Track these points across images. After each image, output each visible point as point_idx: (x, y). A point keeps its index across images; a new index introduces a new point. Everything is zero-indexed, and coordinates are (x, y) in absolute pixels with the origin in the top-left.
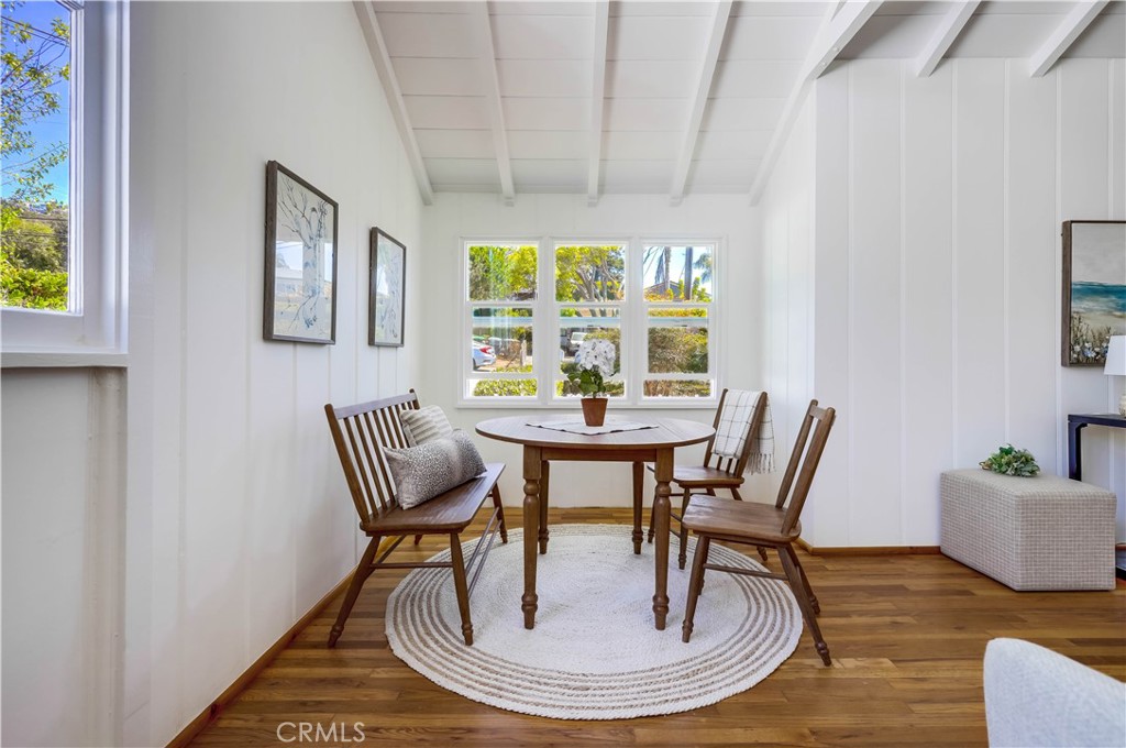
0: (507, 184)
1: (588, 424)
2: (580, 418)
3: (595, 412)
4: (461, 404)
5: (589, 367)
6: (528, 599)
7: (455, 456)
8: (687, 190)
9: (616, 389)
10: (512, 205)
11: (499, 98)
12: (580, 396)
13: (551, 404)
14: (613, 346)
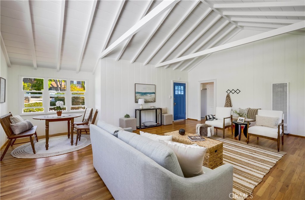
0: (35, 65)
1: (58, 116)
2: (57, 115)
3: (59, 114)
4: (21, 115)
5: (58, 106)
6: (47, 145)
7: (27, 124)
8: (80, 70)
9: (64, 109)
10: (36, 70)
11: (35, 51)
12: (57, 111)
13: (47, 113)
14: (63, 102)
